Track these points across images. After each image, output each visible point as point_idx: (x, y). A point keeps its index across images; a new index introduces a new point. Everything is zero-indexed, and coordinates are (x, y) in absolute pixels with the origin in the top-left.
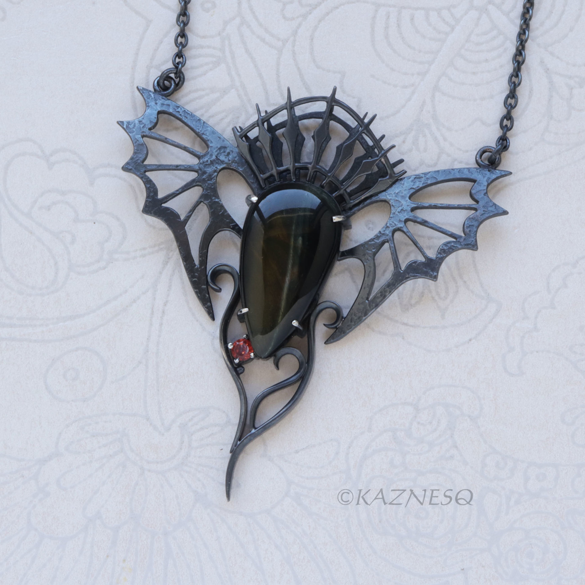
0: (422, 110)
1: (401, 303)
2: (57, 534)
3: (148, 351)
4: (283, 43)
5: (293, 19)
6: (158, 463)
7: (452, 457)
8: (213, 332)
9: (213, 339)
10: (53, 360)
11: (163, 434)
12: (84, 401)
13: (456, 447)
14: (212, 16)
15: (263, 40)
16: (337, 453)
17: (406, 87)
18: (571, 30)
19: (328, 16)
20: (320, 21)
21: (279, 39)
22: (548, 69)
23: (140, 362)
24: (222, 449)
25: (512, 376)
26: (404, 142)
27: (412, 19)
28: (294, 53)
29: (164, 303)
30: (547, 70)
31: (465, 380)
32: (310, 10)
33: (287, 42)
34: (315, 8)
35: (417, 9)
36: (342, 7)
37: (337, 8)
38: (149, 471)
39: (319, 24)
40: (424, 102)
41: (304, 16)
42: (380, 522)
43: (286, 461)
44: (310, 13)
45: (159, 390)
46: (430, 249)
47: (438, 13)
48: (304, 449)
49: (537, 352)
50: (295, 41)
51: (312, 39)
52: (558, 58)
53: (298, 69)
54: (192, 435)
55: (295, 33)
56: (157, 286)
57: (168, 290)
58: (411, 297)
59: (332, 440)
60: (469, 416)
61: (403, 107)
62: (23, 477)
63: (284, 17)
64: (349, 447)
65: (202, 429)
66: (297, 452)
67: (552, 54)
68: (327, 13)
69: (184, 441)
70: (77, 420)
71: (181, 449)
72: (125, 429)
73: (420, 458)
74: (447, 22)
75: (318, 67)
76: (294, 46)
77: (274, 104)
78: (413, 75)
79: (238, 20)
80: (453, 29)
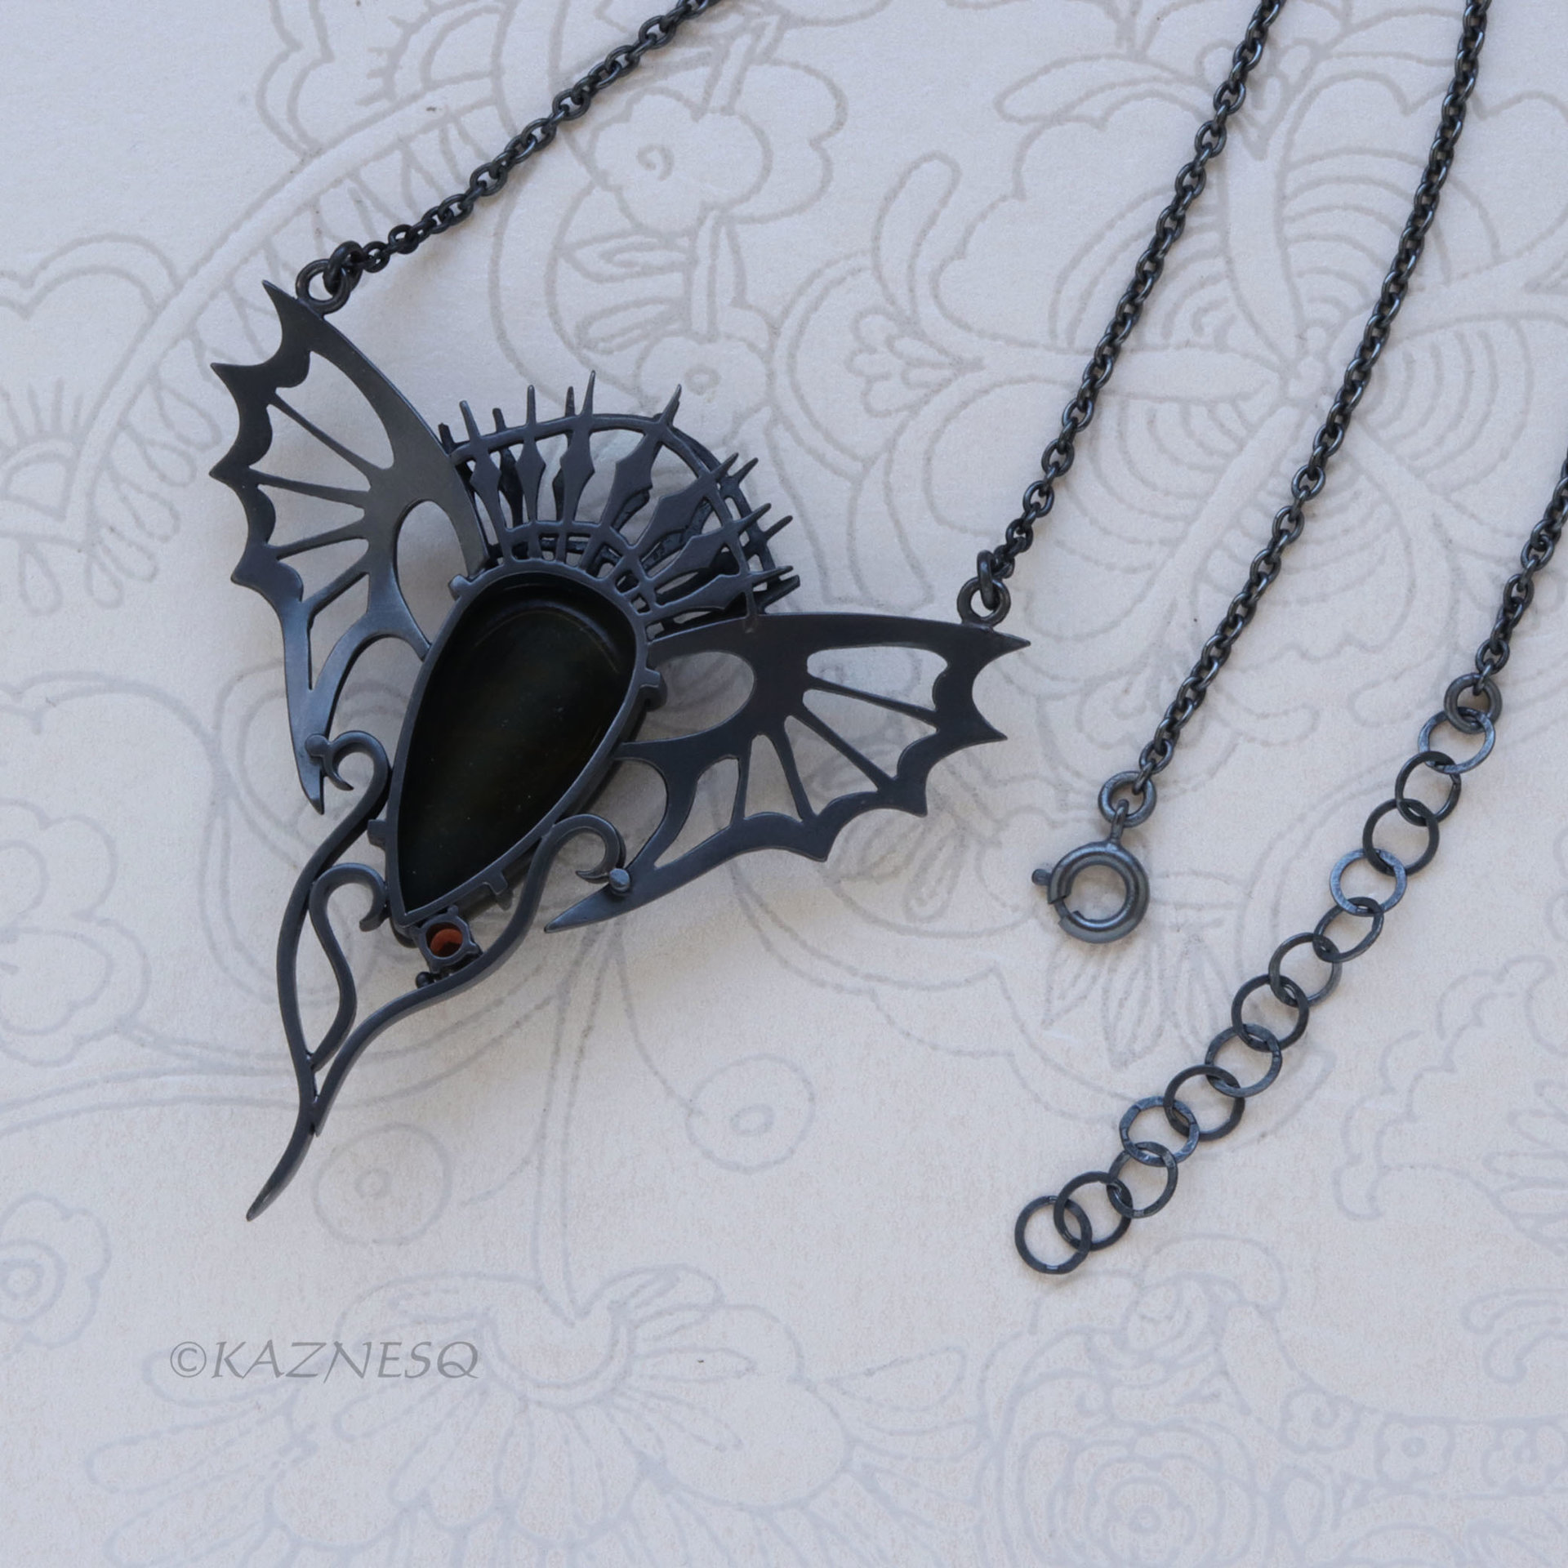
0: (1169, 623)
1: (1110, 1050)
2: (331, 1539)
3: (544, 1137)
4: (864, 466)
5: (887, 413)
6: (559, 1387)
7: (1215, 1396)
8: (691, 1101)
9: (689, 1115)
10: (334, 1150)
11: (572, 1325)
12: (401, 1244)
13: (1226, 1374)
14: (709, 401)
15: (821, 459)
16: (959, 1379)
17: (1134, 571)
18: (1504, 456)
19: (965, 408)
20: (947, 420)
21: (855, 457)
22: (1450, 541)
23: (526, 1162)
24: (702, 1361)
25: (1355, 1220)
26: (1126, 691)
27: (1151, 422)
28: (888, 488)
29: (584, 1031)
30: (1448, 543)
31: (1248, 1224)
32: (926, 395)
33: (873, 463)
34: (937, 391)
35: (1162, 400)
36: (998, 390)
37: (986, 392)
38: (539, 1404)
39: (945, 426)
40: (1173, 606)
41: (913, 409)
42: (1051, 1536)
43: (844, 1393)
44: (926, 403)
45: (565, 1226)
46: (1178, 931)
47: (1209, 411)
48: (885, 1366)
49: (1412, 1167)
50: (890, 461)
51: (929, 460)
52: (1473, 516)
53: (897, 523)
54: (637, 1327)
55: (891, 445)
56: (568, 992)
57: (593, 1003)
58: (1134, 1037)
59: (947, 1349)
60: (1257, 1306)
61: (1127, 613)
62: (259, 1408)
63: (869, 409)
64: (987, 1367)
65: (659, 1314)
66: (870, 1373)
67: (1459, 507)
68: (964, 402)
69: (617, 1341)
70: (382, 1287)
71: (612, 1357)
72: (488, 1309)
73: (1143, 1395)
74: (1230, 431)
75: (940, 520)
76: (887, 473)
77: (840, 599)
78: (1150, 543)
79: (766, 414)
80: (1241, 446)
